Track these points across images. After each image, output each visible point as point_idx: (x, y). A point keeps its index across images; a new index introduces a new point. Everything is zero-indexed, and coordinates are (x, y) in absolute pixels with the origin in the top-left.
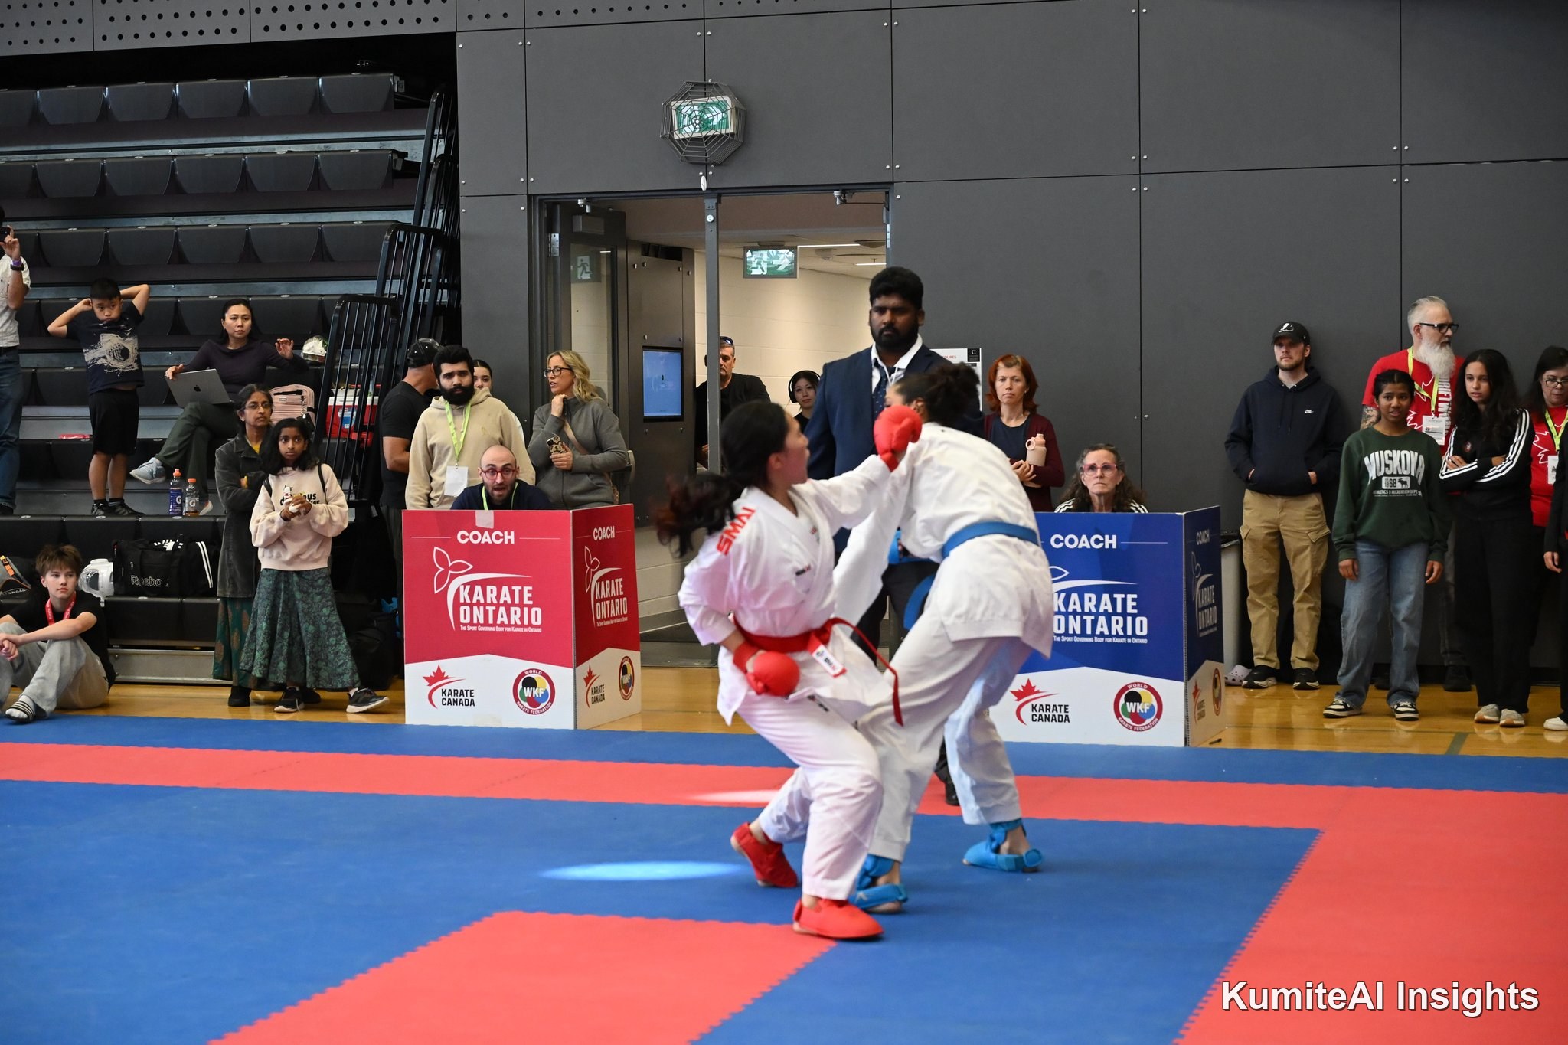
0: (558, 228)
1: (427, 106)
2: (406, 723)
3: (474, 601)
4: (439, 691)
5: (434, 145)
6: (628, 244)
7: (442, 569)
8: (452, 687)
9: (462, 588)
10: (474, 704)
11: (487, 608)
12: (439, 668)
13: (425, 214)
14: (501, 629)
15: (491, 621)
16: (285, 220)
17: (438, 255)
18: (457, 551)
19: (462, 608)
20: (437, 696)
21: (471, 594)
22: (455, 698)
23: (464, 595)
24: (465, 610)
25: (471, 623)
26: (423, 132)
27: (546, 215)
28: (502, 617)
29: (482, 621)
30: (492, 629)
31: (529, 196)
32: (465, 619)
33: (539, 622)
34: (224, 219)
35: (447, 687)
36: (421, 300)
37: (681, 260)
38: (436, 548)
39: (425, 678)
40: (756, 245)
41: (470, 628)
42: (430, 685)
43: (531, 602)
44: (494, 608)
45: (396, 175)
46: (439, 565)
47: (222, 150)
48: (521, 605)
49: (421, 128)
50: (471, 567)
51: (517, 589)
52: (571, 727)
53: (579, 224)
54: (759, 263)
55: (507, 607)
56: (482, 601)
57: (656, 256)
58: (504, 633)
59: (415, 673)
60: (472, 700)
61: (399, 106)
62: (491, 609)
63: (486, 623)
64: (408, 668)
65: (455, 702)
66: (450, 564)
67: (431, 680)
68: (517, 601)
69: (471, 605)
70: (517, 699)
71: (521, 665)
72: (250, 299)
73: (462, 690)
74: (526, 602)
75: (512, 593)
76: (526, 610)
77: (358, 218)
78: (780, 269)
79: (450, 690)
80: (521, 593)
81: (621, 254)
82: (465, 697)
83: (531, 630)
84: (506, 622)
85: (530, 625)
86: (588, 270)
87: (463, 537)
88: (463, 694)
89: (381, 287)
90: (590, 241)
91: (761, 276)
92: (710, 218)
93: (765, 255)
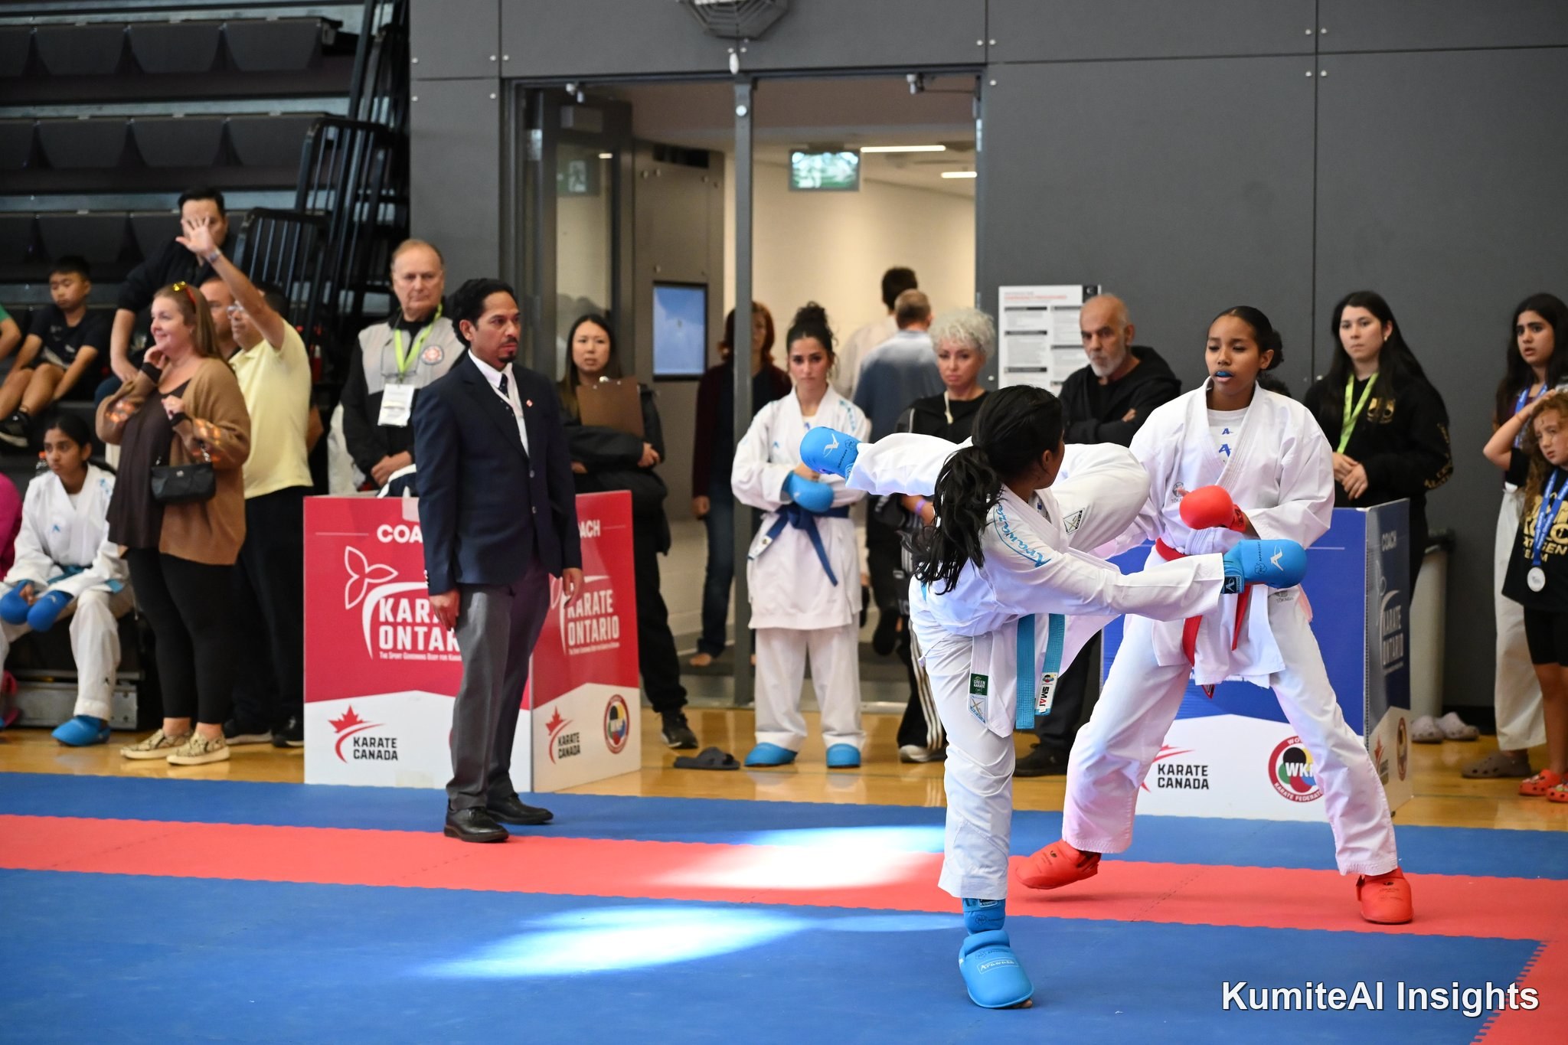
0: (540, 122)
3: (399, 619)
4: (350, 740)
5: (378, 11)
6: (636, 145)
7: (355, 577)
8: (367, 734)
9: (383, 602)
10: (396, 757)
11: (417, 629)
12: (350, 711)
13: (364, 103)
14: (434, 657)
15: (421, 646)
16: (179, 110)
17: (381, 155)
18: (377, 552)
19: (383, 629)
20: (348, 746)
21: (395, 610)
22: (372, 749)
23: (385, 612)
24: (386, 632)
25: (395, 650)
27: (523, 103)
28: (436, 641)
29: (408, 646)
30: (421, 657)
31: (502, 80)
32: (386, 642)
34: (100, 109)
35: (360, 735)
36: (356, 218)
37: (706, 167)
38: (348, 548)
39: (335, 723)
40: (805, 147)
41: (393, 656)
42: (338, 731)
44: (425, 629)
45: (327, 51)
46: (351, 568)
47: (99, 18)
50: (395, 573)
53: (568, 119)
54: (810, 171)
56: (409, 620)
57: (674, 160)
58: (439, 662)
59: (318, 715)
60: (395, 752)
62: (421, 631)
64: (310, 710)
65: (372, 755)
66: (368, 570)
67: (339, 725)
69: (395, 625)
72: (132, 215)
73: (381, 739)
77: (276, 108)
78: (838, 180)
79: (365, 739)
81: (626, 159)
82: (386, 749)
86: (583, 178)
87: (386, 534)
88: (382, 745)
89: (302, 200)
90: (585, 142)
91: (813, 190)
92: (741, 110)
93: (818, 161)
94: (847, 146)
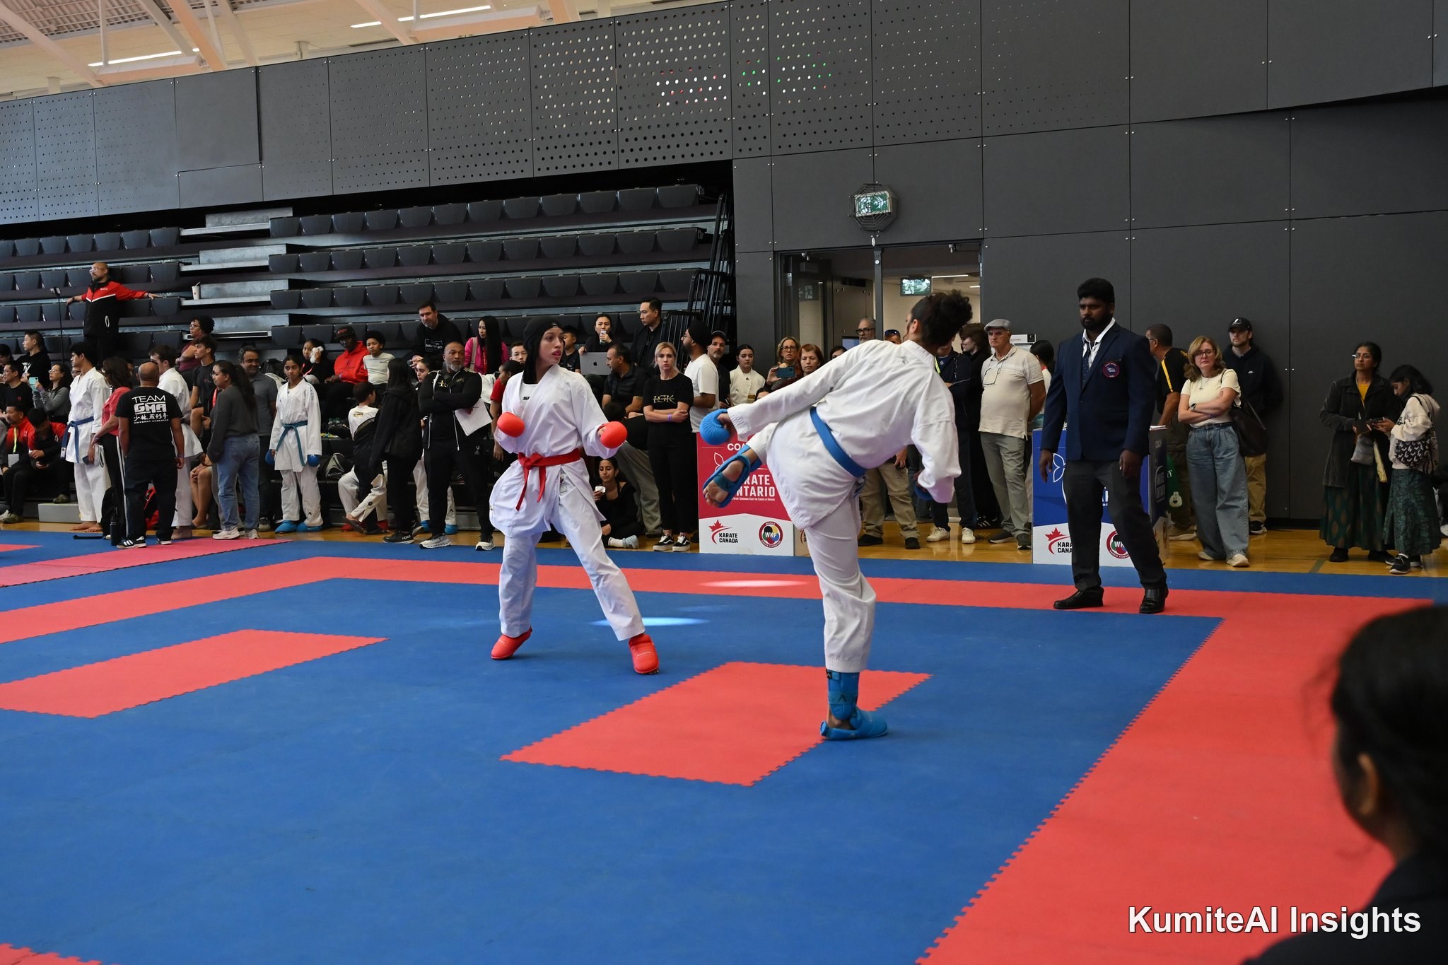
1: (716, 202)
2: (700, 552)
4: (718, 535)
5: (721, 224)
6: (833, 279)
7: (718, 465)
8: (725, 532)
10: (737, 541)
12: (718, 521)
13: (716, 263)
14: (752, 499)
15: (746, 495)
16: (639, 269)
17: (724, 286)
20: (717, 537)
22: (727, 538)
26: (715, 217)
27: (784, 262)
28: (753, 493)
29: (741, 495)
30: (747, 499)
31: (774, 252)
33: (773, 495)
34: (605, 269)
35: (722, 532)
36: (714, 313)
37: (865, 286)
38: (715, 453)
39: (710, 527)
40: (908, 277)
42: (712, 531)
43: (769, 484)
44: (748, 487)
45: (700, 242)
46: (716, 462)
47: (605, 230)
48: (764, 485)
49: (715, 215)
51: (761, 476)
52: (792, 555)
53: (803, 267)
54: (909, 287)
55: (756, 486)
57: (850, 284)
58: (754, 501)
59: (705, 524)
60: (737, 539)
61: (701, 203)
62: (746, 488)
63: (744, 496)
64: (701, 521)
65: (727, 540)
66: (723, 462)
67: (713, 528)
68: (761, 483)
70: (761, 539)
71: (764, 520)
73: (731, 534)
74: (766, 483)
75: (758, 479)
76: (766, 488)
77: (679, 267)
78: (922, 290)
79: (724, 534)
80: (763, 478)
81: (829, 284)
82: (733, 538)
83: (769, 499)
84: (755, 495)
85: (768, 497)
86: (811, 293)
87: (731, 447)
88: (731, 536)
89: (690, 306)
90: (811, 277)
91: (911, 295)
92: (877, 262)
93: (913, 283)
94: (926, 276)
